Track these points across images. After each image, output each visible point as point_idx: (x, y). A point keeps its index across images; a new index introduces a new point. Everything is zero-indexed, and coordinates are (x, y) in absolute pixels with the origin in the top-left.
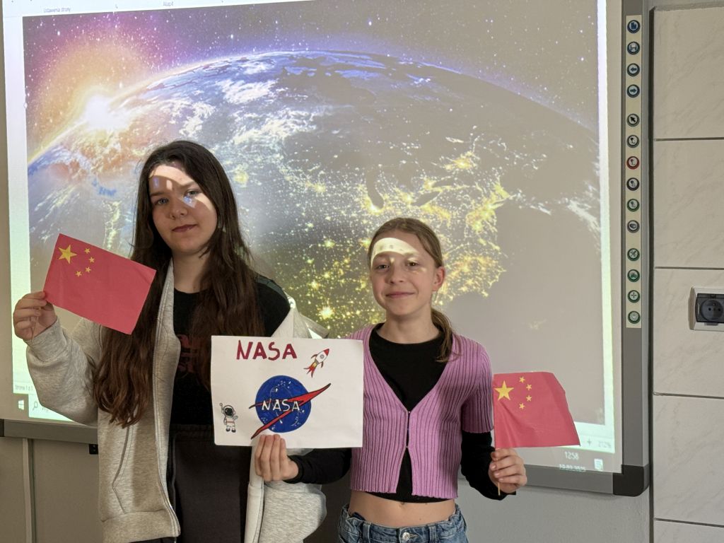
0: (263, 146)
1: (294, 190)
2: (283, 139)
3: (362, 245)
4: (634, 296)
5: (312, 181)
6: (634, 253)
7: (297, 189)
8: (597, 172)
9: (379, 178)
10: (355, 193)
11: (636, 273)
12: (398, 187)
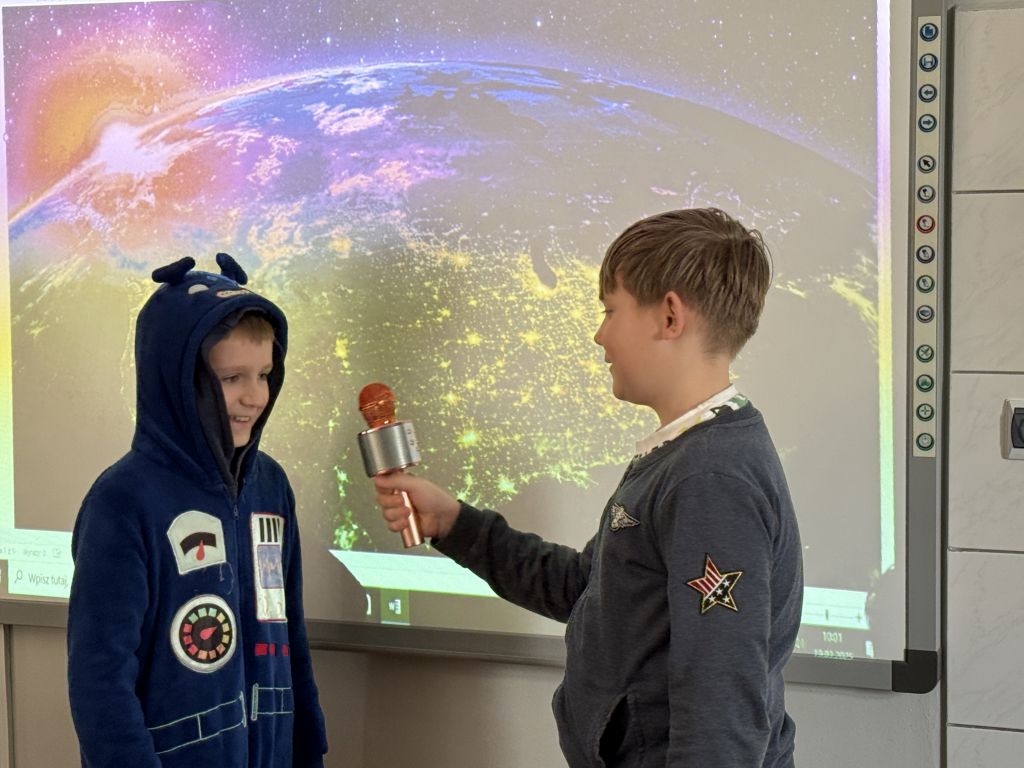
0: (375, 198)
1: (422, 263)
2: (405, 189)
3: (523, 341)
4: (926, 411)
5: (449, 249)
6: (926, 352)
7: (426, 260)
8: (874, 238)
9: (550, 246)
10: (513, 267)
11: (929, 380)
12: (578, 258)
